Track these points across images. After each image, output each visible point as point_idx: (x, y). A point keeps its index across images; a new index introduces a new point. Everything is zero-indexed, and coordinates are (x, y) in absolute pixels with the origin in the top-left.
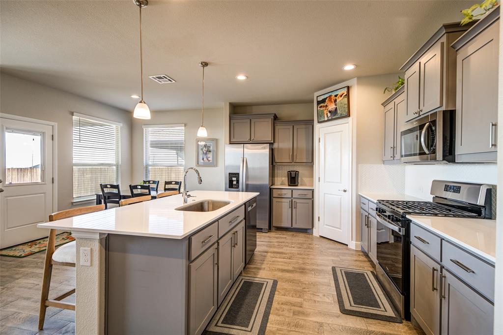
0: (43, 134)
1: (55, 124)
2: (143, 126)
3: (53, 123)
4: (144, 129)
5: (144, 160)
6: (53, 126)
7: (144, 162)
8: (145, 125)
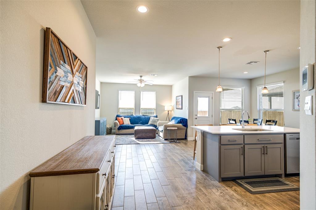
0: (209, 97)
1: (214, 92)
2: (257, 86)
3: (212, 92)
4: (258, 88)
6: (212, 93)
7: (258, 108)
8: (258, 85)
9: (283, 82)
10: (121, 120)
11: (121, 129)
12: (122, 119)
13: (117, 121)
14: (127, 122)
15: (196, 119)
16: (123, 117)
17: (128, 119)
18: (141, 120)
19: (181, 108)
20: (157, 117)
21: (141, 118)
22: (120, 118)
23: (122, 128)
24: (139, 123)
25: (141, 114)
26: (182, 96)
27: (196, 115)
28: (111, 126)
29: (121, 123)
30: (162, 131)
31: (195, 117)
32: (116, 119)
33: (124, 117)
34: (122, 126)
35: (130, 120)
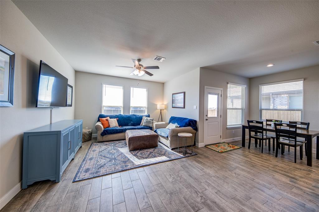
0: (218, 95)
1: (222, 89)
4: (260, 87)
5: (260, 106)
7: (260, 108)
9: (303, 79)
10: (106, 122)
11: (105, 134)
12: (107, 120)
13: (99, 124)
14: (114, 123)
15: (206, 120)
16: (108, 118)
17: (115, 119)
18: (131, 121)
19: (183, 107)
20: (149, 116)
21: (131, 118)
22: (104, 119)
23: (107, 132)
24: (129, 125)
25: (130, 114)
26: (184, 93)
27: (206, 116)
28: (90, 130)
29: (106, 125)
30: (167, 137)
31: (205, 118)
32: (99, 120)
33: (110, 118)
34: (108, 130)
35: (118, 121)
